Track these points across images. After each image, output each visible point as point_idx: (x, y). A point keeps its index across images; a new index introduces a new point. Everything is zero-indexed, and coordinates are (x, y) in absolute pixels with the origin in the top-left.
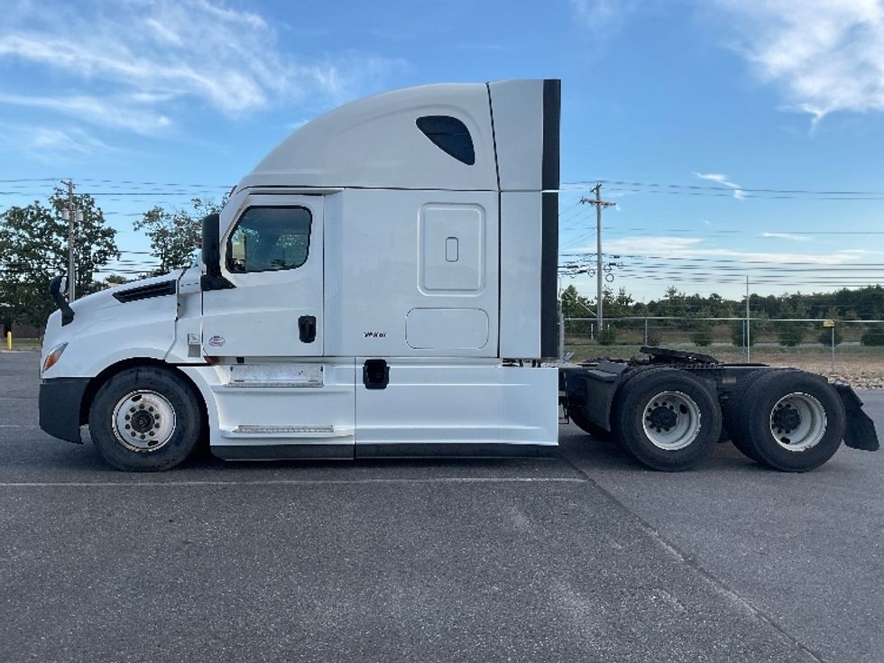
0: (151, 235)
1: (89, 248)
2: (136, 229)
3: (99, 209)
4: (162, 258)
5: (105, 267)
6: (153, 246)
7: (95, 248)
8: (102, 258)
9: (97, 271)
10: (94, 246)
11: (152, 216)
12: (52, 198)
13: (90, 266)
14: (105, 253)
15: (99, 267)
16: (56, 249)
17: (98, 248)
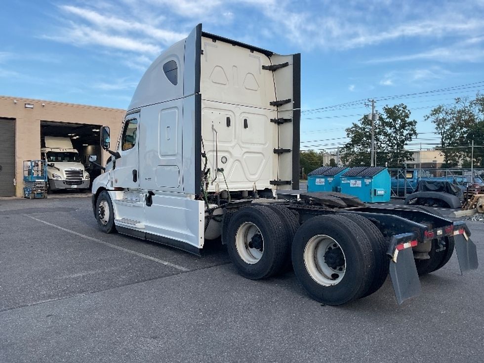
0: (435, 122)
1: (403, 132)
2: (425, 120)
3: (409, 111)
4: (442, 135)
5: (411, 142)
6: (437, 128)
7: (405, 132)
8: (409, 137)
9: (406, 144)
10: (405, 131)
11: (437, 111)
12: (385, 107)
13: (403, 142)
14: (411, 135)
15: (408, 142)
16: (386, 134)
17: (408, 132)
